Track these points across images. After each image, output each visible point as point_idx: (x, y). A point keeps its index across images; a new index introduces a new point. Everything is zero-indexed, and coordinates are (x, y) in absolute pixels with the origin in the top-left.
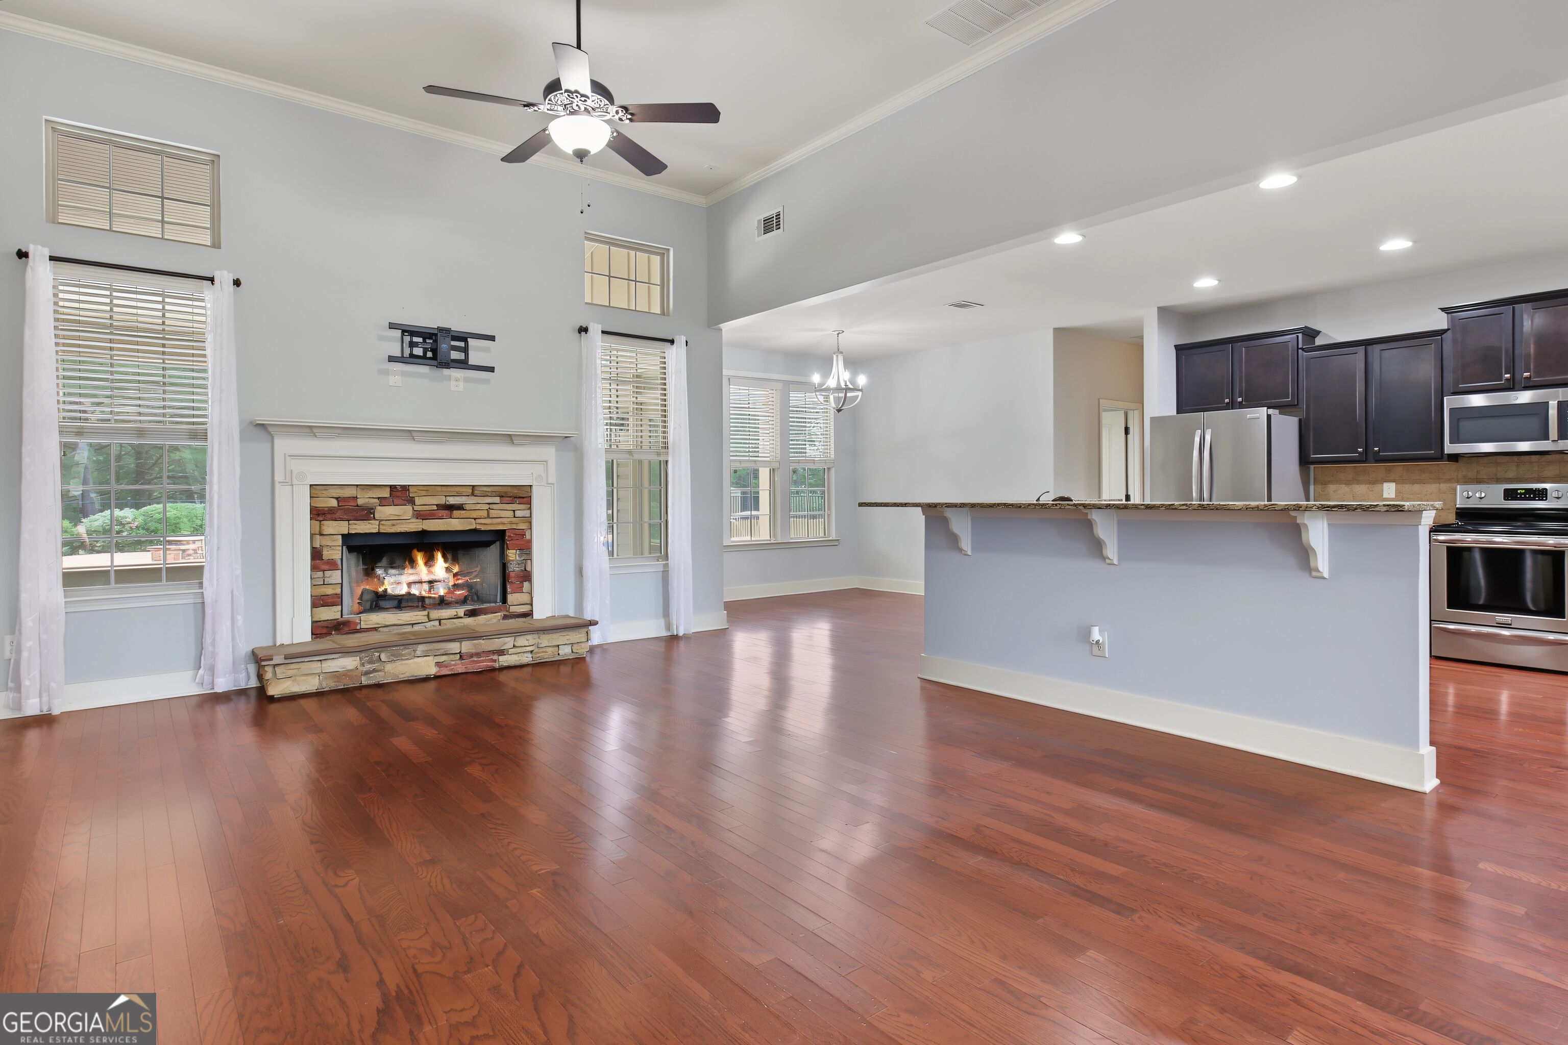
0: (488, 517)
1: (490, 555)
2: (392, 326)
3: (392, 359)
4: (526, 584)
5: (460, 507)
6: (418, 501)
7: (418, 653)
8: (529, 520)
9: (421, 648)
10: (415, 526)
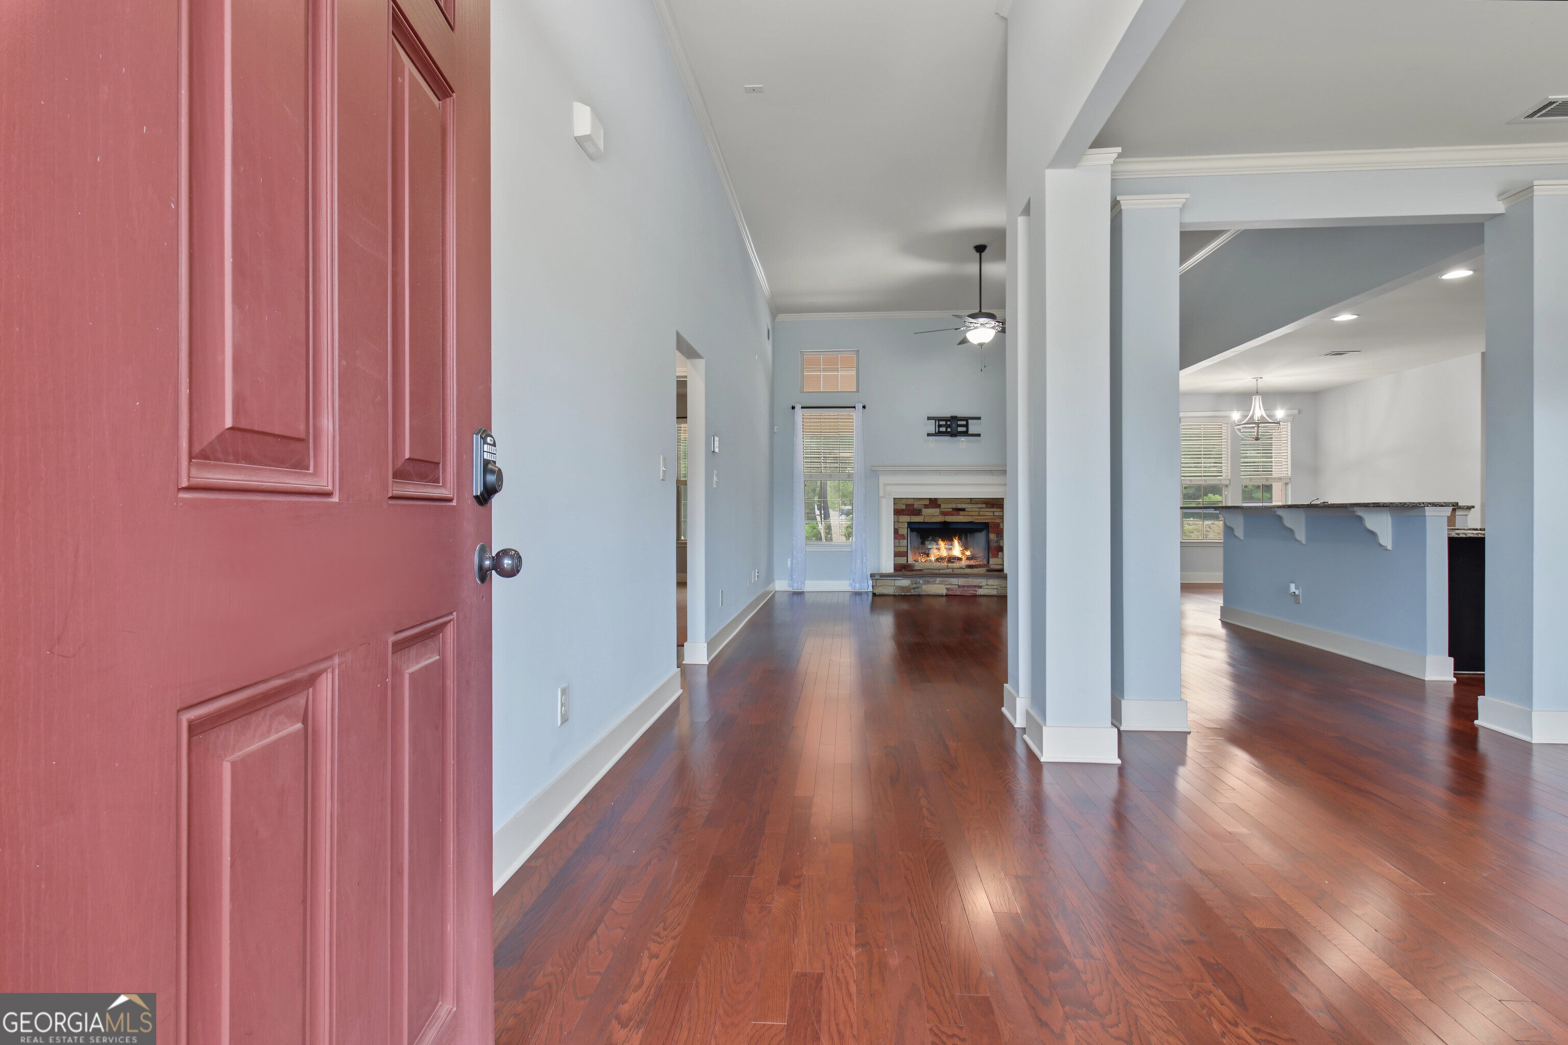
0: (979, 515)
1: (981, 537)
2: (929, 418)
3: (929, 435)
4: (1000, 553)
5: (963, 510)
6: (943, 506)
7: (937, 582)
8: (1002, 518)
9: (938, 580)
10: (940, 519)
